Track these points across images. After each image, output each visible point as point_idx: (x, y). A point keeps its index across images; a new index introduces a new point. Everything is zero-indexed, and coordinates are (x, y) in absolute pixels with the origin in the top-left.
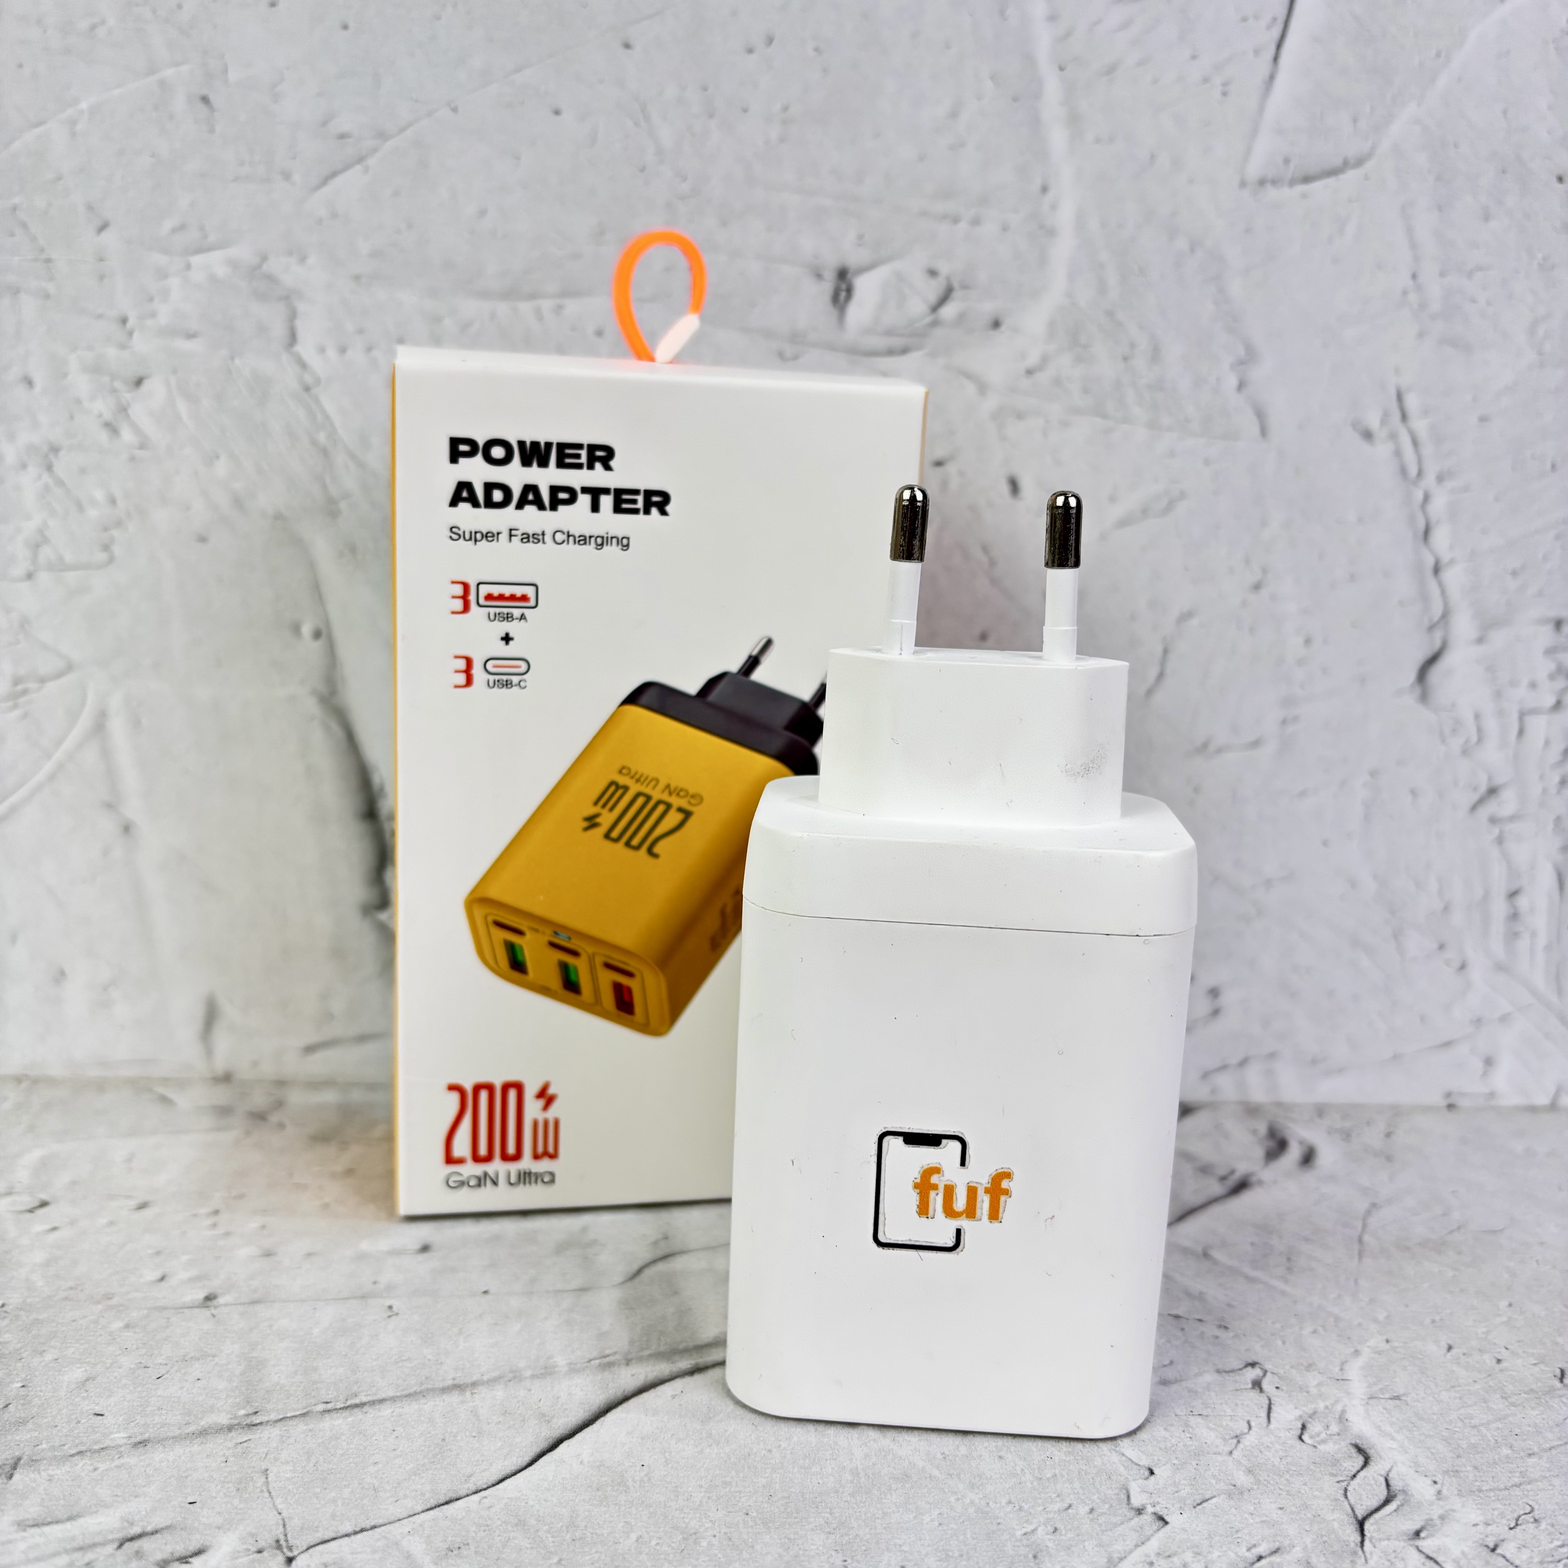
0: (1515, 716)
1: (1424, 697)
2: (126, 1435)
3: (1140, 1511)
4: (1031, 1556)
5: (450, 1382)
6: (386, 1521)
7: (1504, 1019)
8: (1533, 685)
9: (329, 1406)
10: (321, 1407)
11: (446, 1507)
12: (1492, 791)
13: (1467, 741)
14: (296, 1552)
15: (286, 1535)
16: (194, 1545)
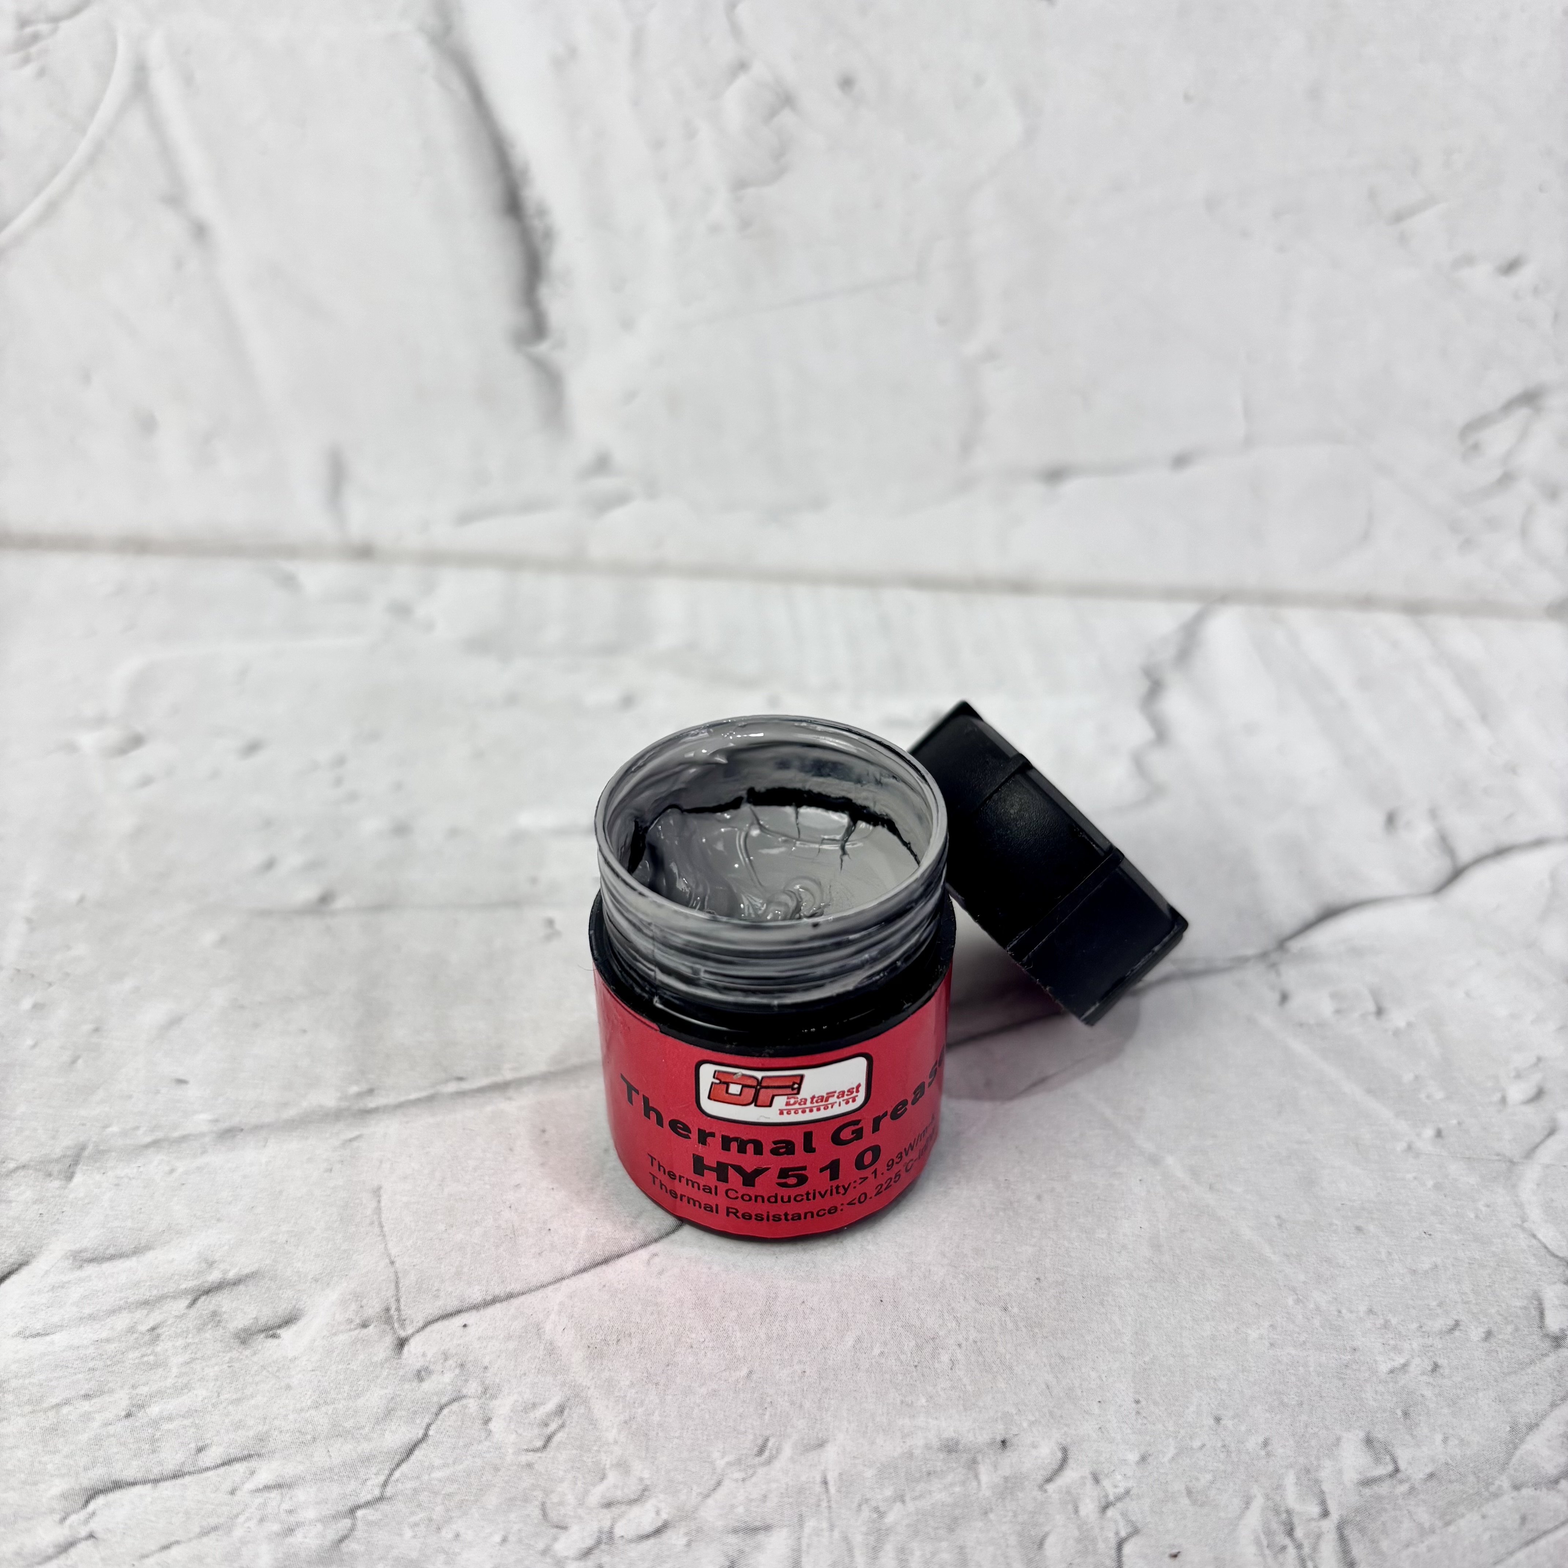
2: (210, 1118)
9: (464, 1085)
10: (453, 1087)
14: (410, 1331)
15: (398, 1301)
16: (283, 1309)
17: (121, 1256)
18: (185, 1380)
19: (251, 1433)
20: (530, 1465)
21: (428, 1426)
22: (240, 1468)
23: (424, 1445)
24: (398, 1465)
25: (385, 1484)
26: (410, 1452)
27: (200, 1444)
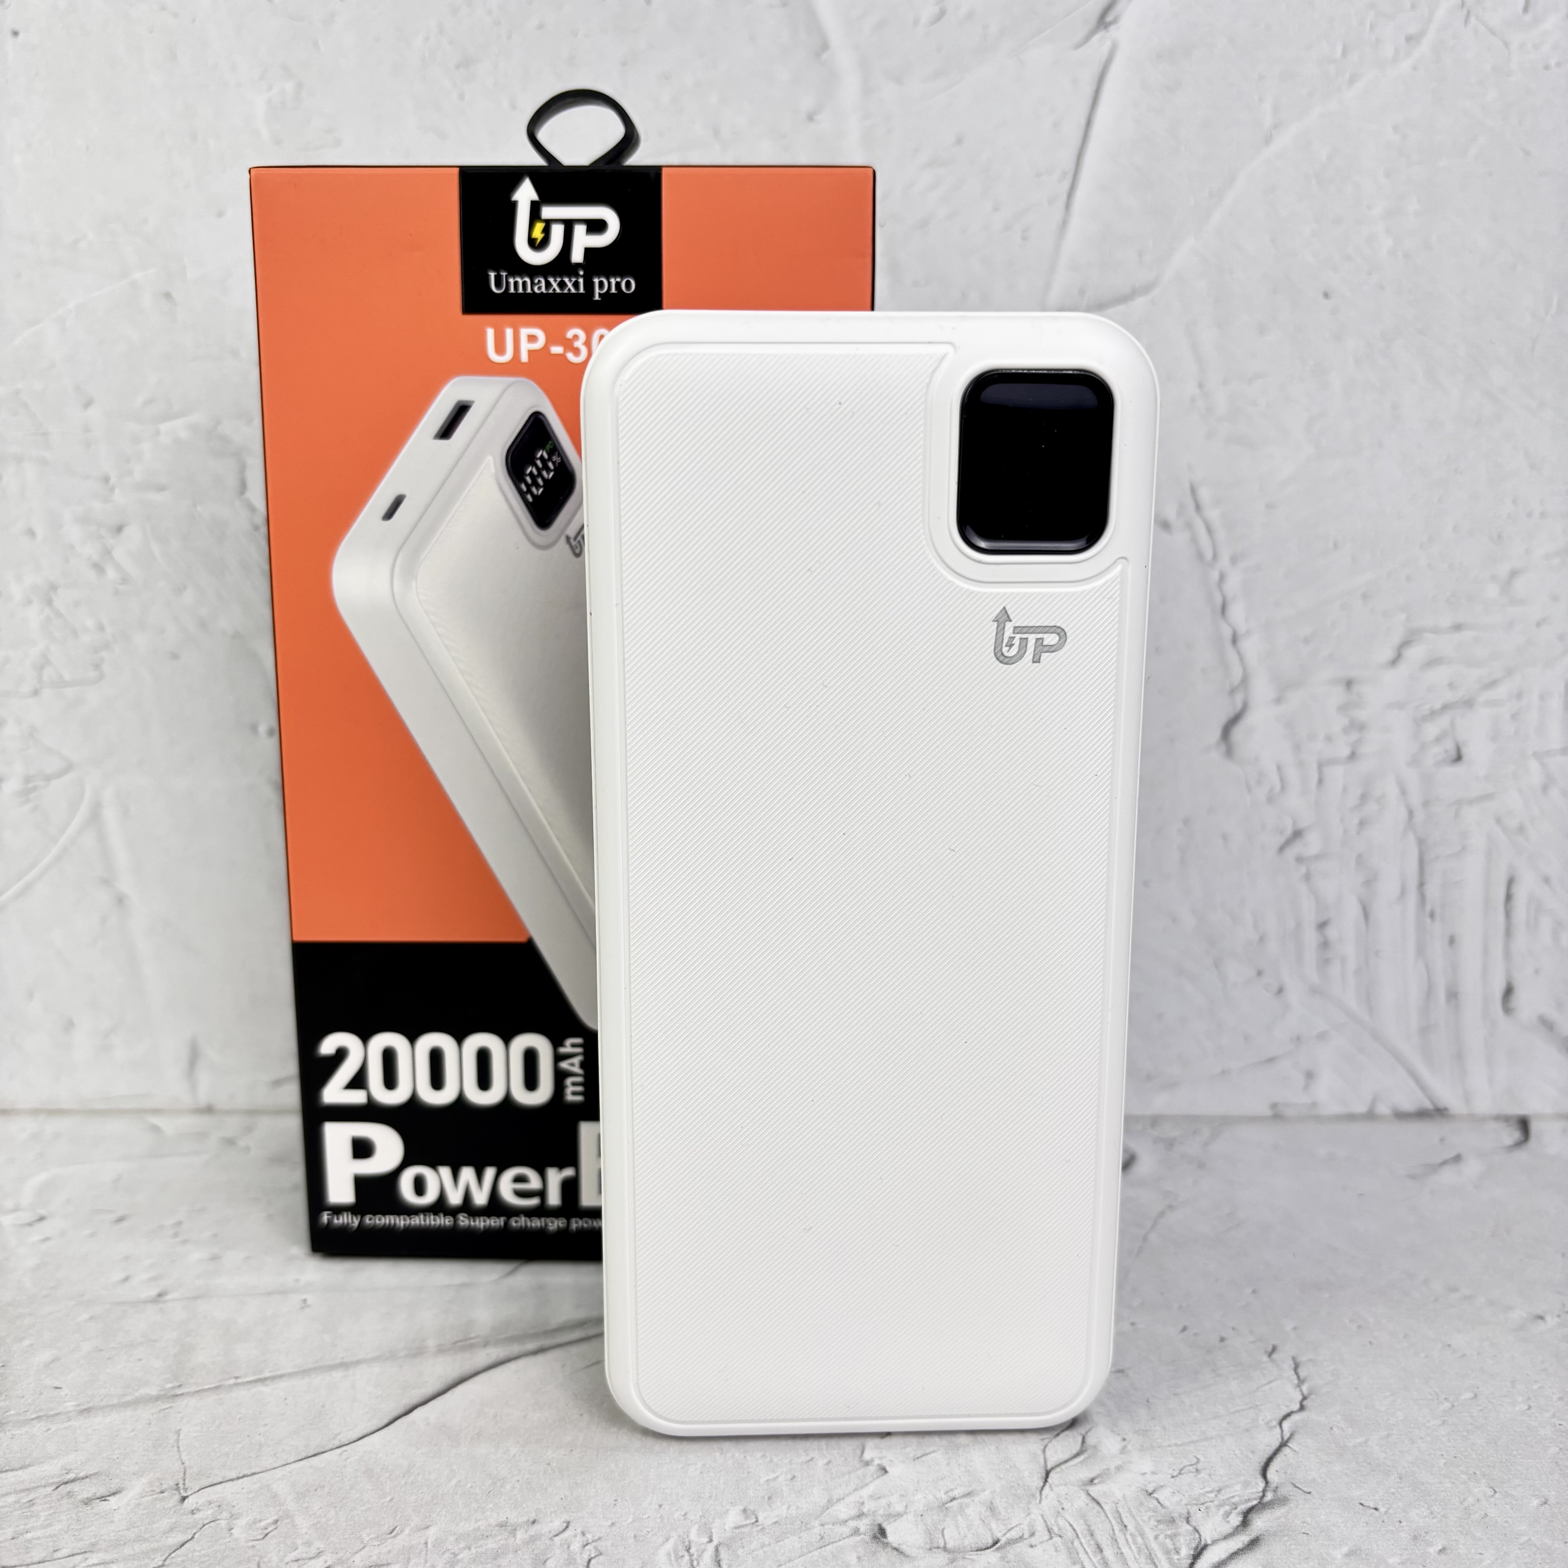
0: (1314, 767)
1: (1229, 752)
2: (75, 1404)
3: (867, 1464)
4: (766, 1498)
5: (338, 1361)
6: (264, 1469)
7: (1322, 1037)
8: (1329, 739)
9: (239, 1381)
10: (232, 1381)
11: (313, 1458)
12: (1297, 834)
13: (1271, 790)
14: (189, 1493)
15: (184, 1480)
16: (113, 1487)
17: (12, 1470)
18: (48, 1522)
19: (87, 1543)
20: (253, 1547)
21: (195, 1534)
22: (79, 1557)
23: (191, 1542)
24: (174, 1551)
25: (165, 1560)
26: (183, 1545)
27: (56, 1549)
